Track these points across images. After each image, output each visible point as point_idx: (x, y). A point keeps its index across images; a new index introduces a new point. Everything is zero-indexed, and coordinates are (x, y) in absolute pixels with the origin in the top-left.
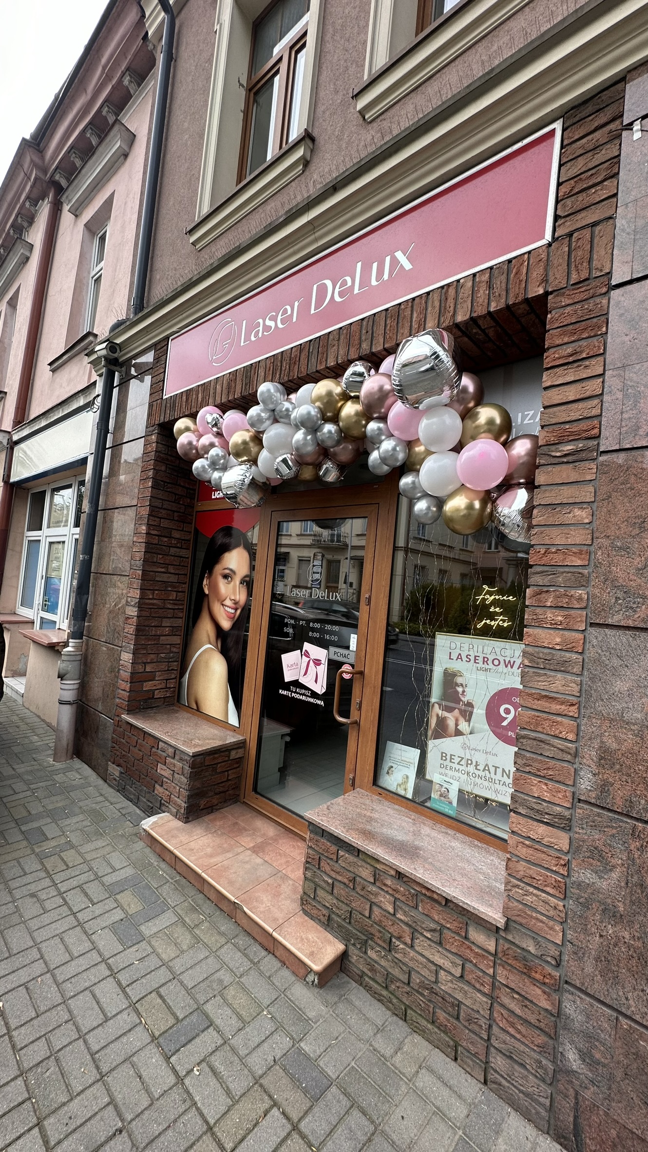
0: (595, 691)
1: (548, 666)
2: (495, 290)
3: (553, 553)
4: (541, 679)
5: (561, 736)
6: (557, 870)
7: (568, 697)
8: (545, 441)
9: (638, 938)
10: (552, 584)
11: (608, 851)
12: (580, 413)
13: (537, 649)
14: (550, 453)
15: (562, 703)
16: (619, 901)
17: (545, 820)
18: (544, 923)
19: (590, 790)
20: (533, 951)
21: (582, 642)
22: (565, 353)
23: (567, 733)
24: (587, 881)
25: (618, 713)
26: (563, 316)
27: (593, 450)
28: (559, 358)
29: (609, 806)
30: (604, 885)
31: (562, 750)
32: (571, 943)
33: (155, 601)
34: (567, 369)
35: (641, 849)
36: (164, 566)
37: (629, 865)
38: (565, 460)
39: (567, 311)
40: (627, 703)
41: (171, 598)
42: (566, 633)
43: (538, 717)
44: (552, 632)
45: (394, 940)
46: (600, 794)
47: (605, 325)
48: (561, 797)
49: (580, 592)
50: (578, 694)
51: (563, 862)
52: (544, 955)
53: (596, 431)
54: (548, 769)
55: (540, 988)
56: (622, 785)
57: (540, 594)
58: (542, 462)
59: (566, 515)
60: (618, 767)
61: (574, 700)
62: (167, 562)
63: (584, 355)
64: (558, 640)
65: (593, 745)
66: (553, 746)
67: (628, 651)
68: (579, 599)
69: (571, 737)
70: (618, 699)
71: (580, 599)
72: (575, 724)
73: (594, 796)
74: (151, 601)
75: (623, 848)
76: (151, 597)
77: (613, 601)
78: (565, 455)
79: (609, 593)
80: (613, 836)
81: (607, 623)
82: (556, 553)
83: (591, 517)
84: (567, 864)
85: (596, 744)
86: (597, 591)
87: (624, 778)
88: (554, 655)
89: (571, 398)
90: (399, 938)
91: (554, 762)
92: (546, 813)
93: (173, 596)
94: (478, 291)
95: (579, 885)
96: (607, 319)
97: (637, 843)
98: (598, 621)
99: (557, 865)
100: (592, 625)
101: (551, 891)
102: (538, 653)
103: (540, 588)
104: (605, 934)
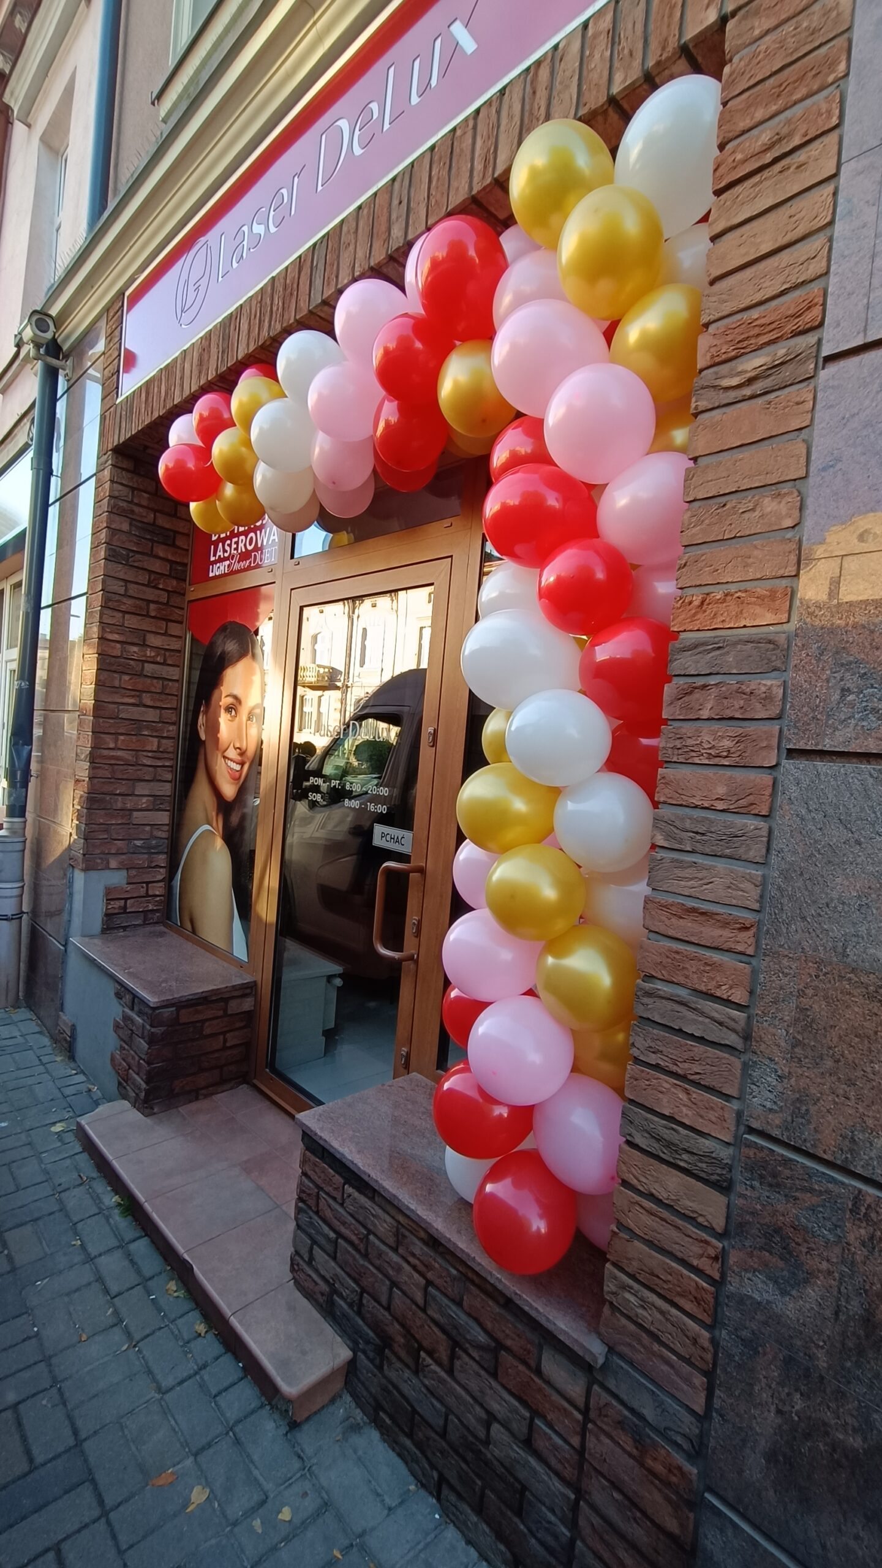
0: (790, 898)
1: (699, 847)
2: (623, 43)
3: (717, 602)
4: (687, 873)
5: (718, 994)
6: (701, 1267)
7: (736, 912)
8: (708, 357)
9: (854, 1430)
10: (715, 670)
11: (800, 1241)
12: (781, 278)
13: (680, 811)
14: (717, 383)
15: (725, 924)
16: (818, 1346)
17: (682, 1164)
18: (672, 1367)
19: (771, 1110)
20: (650, 1418)
21: (769, 791)
22: (758, 146)
23: (731, 988)
24: (757, 1296)
25: (834, 948)
26: (755, 61)
27: (807, 358)
28: (745, 161)
29: (807, 1147)
30: (789, 1308)
31: (721, 1024)
32: (722, 1416)
33: (119, 753)
34: (761, 182)
35: (869, 1243)
36: (133, 693)
37: (842, 1275)
38: (747, 391)
39: (763, 48)
40: (854, 924)
41: (148, 748)
42: (738, 774)
43: (677, 953)
44: (710, 772)
45: (422, 1354)
46: (789, 1118)
47: (844, 57)
48: (714, 1119)
49: (769, 683)
50: (756, 906)
51: (712, 1252)
52: (670, 1429)
53: (816, 311)
54: (693, 1060)
55: (660, 1490)
56: (835, 1103)
57: (691, 693)
58: (703, 404)
59: (746, 516)
60: (829, 1063)
61: (749, 917)
62: (140, 687)
63: (797, 141)
64: (721, 790)
65: (780, 1015)
66: (702, 1014)
67: (862, 809)
68: (765, 699)
69: (739, 996)
70: (836, 915)
71: (768, 698)
72: (747, 968)
73: (777, 1122)
74: (112, 753)
75: (831, 1238)
76: (112, 745)
77: (836, 697)
78: (750, 381)
79: (828, 680)
80: (813, 1209)
81: (820, 747)
82: (724, 601)
83: (796, 513)
84: (720, 1257)
85: (788, 1012)
86: (801, 678)
87: (842, 1088)
88: (711, 822)
89: (765, 248)
90: (430, 1354)
91: (702, 1048)
92: (685, 1150)
93: (153, 744)
94: (591, 55)
95: (742, 1300)
96: (850, 41)
97: (863, 1231)
98: (801, 745)
99: (702, 1256)
100: (792, 753)
101: (688, 1306)
102: (682, 820)
103: (690, 680)
104: (787, 1408)
